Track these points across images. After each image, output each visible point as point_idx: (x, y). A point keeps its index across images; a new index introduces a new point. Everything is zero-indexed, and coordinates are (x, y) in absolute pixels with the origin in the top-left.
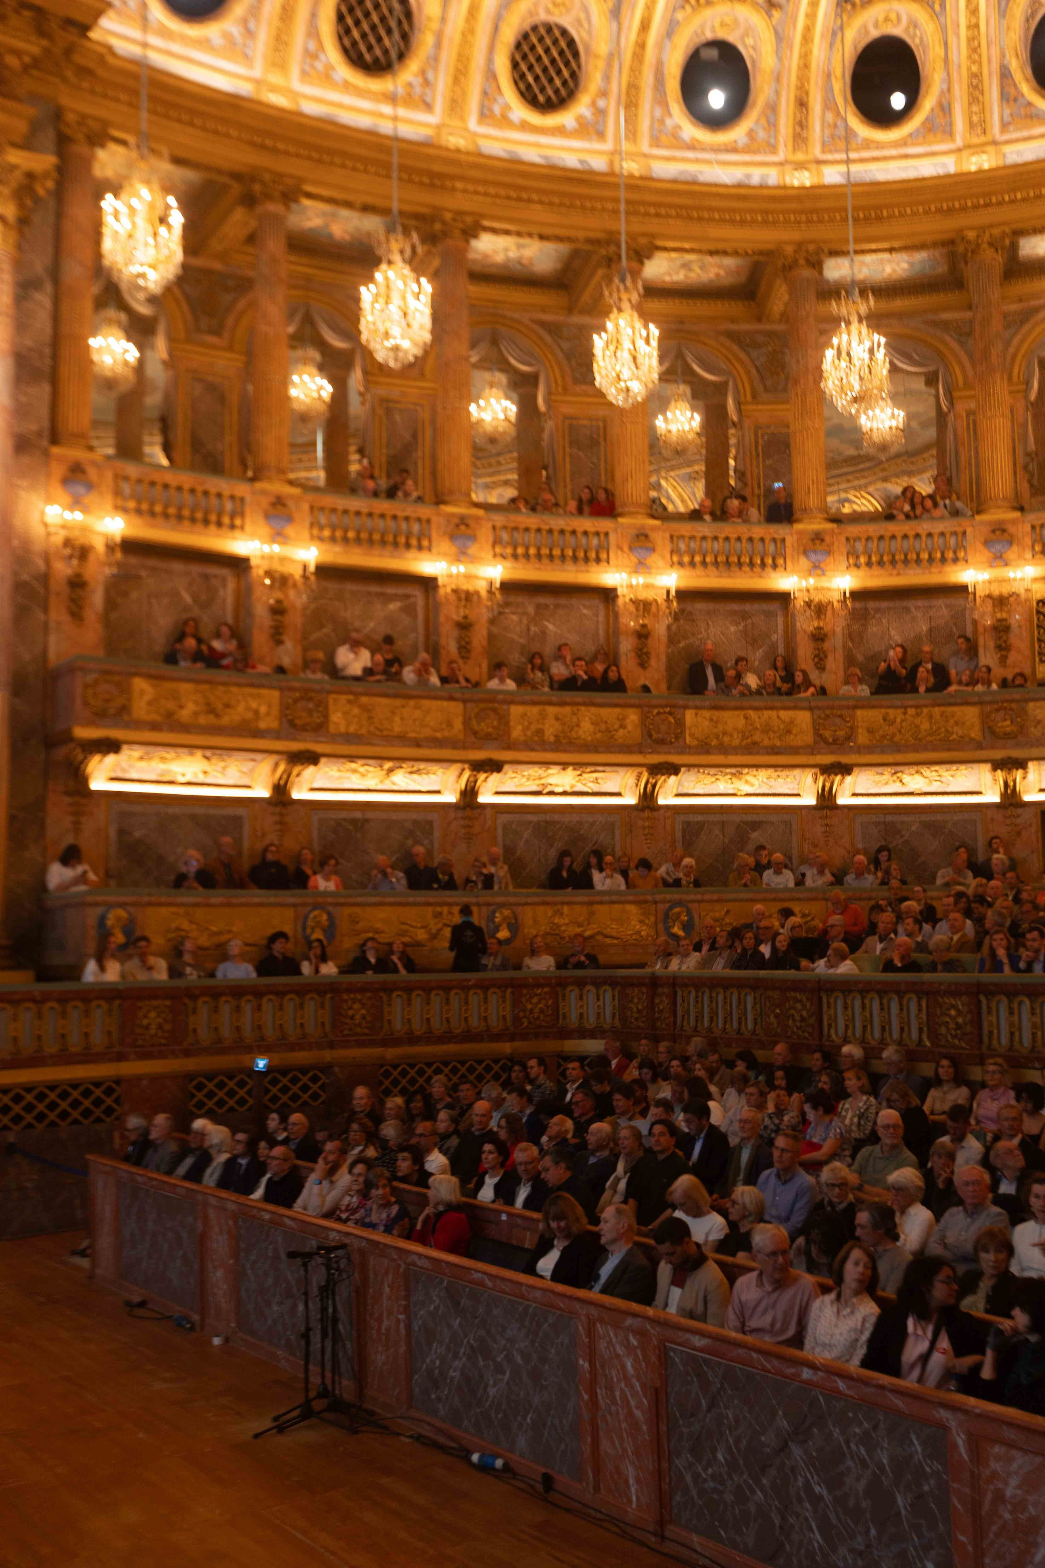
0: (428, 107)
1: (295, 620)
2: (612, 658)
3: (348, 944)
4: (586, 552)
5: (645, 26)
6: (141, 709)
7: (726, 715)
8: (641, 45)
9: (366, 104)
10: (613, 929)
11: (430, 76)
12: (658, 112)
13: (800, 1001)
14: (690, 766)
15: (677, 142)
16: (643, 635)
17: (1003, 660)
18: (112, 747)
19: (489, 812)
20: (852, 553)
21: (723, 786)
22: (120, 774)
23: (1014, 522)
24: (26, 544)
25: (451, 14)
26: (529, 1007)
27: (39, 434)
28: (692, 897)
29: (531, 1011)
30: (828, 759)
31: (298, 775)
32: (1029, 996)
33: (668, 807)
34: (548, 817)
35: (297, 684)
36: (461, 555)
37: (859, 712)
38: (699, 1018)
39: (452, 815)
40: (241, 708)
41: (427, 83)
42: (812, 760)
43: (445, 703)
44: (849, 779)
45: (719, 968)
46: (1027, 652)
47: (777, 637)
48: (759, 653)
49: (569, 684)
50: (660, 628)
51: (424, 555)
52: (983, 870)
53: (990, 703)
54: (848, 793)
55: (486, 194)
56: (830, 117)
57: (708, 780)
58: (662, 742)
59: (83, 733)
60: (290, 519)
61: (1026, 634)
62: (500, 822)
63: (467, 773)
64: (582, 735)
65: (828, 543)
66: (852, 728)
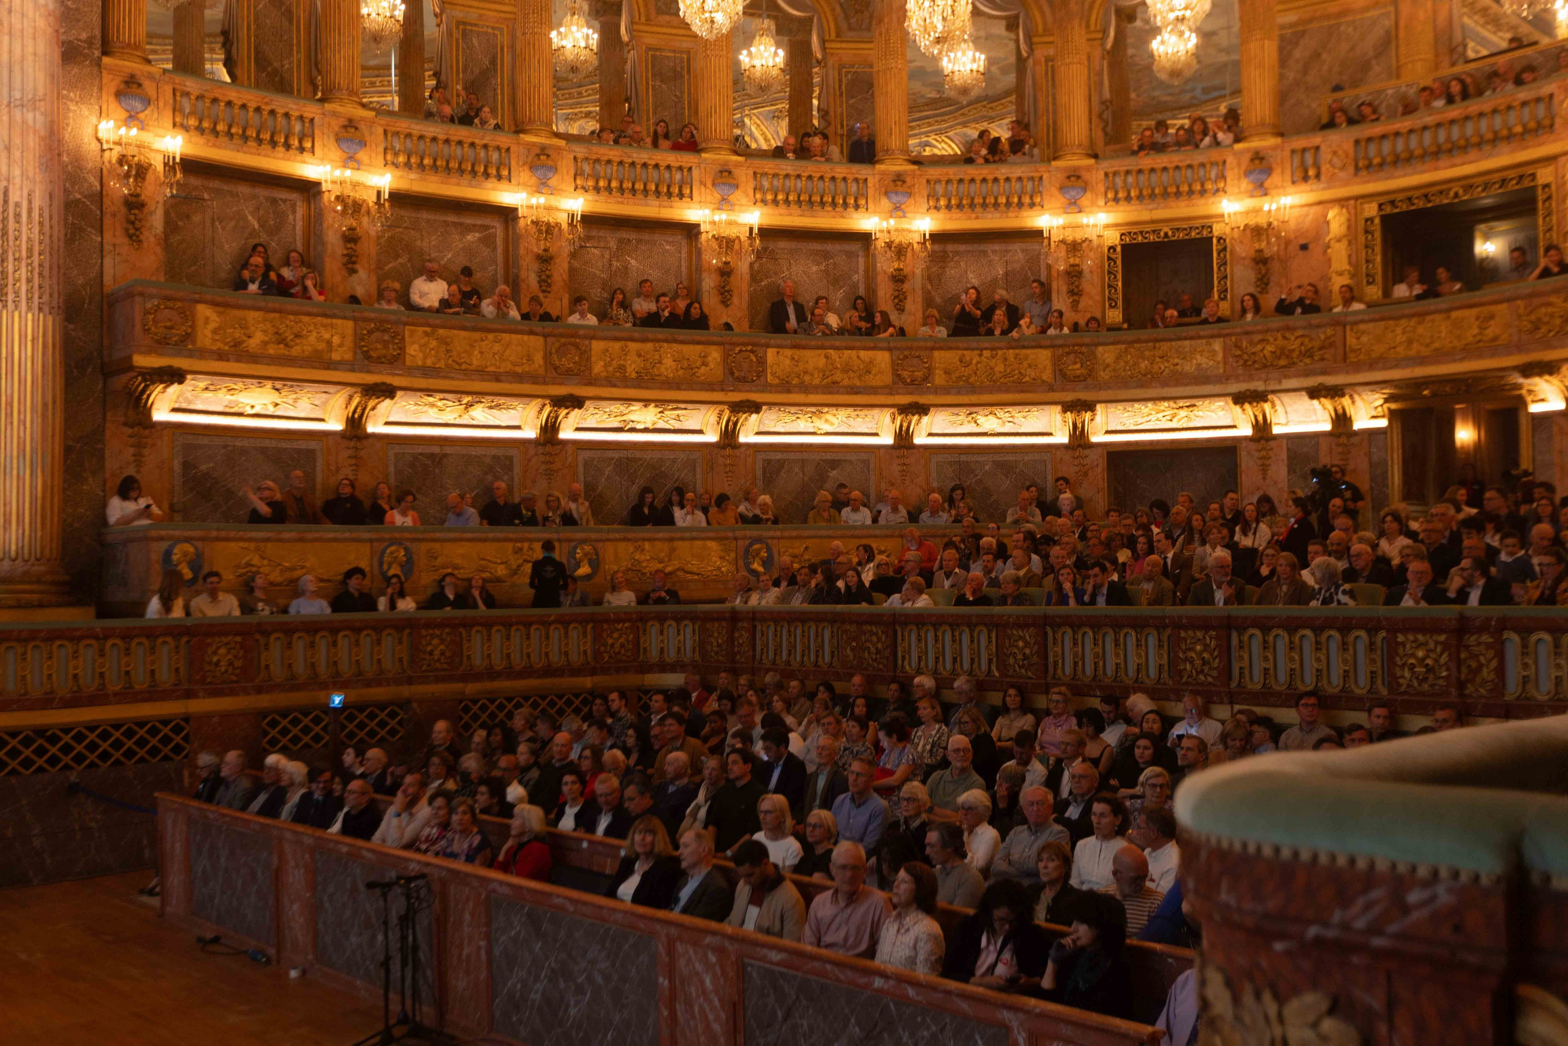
1: (368, 249)
2: (694, 295)
3: (426, 579)
4: (669, 187)
6: (205, 337)
7: (808, 353)
10: (694, 565)
13: (876, 634)
14: (771, 405)
16: (725, 272)
17: (1075, 305)
18: (176, 376)
19: (570, 448)
20: (932, 196)
21: (803, 424)
22: (184, 406)
23: (1088, 168)
24: (78, 160)
26: (610, 641)
27: (90, 42)
28: (771, 534)
29: (612, 645)
30: (905, 400)
31: (373, 409)
32: (1092, 627)
33: (748, 446)
34: (630, 453)
35: (373, 315)
36: (542, 186)
37: (936, 353)
38: (778, 651)
39: (532, 451)
40: (312, 338)
42: (891, 400)
43: (526, 338)
44: (925, 419)
45: (798, 603)
46: (1098, 298)
47: (858, 277)
48: (840, 294)
49: (651, 320)
50: (743, 266)
51: (504, 185)
52: (1049, 508)
53: (1061, 346)
54: (924, 433)
57: (788, 418)
58: (743, 380)
59: (141, 361)
60: (363, 143)
61: (1096, 279)
62: (580, 459)
63: (547, 409)
64: (665, 372)
65: (909, 185)
66: (929, 370)
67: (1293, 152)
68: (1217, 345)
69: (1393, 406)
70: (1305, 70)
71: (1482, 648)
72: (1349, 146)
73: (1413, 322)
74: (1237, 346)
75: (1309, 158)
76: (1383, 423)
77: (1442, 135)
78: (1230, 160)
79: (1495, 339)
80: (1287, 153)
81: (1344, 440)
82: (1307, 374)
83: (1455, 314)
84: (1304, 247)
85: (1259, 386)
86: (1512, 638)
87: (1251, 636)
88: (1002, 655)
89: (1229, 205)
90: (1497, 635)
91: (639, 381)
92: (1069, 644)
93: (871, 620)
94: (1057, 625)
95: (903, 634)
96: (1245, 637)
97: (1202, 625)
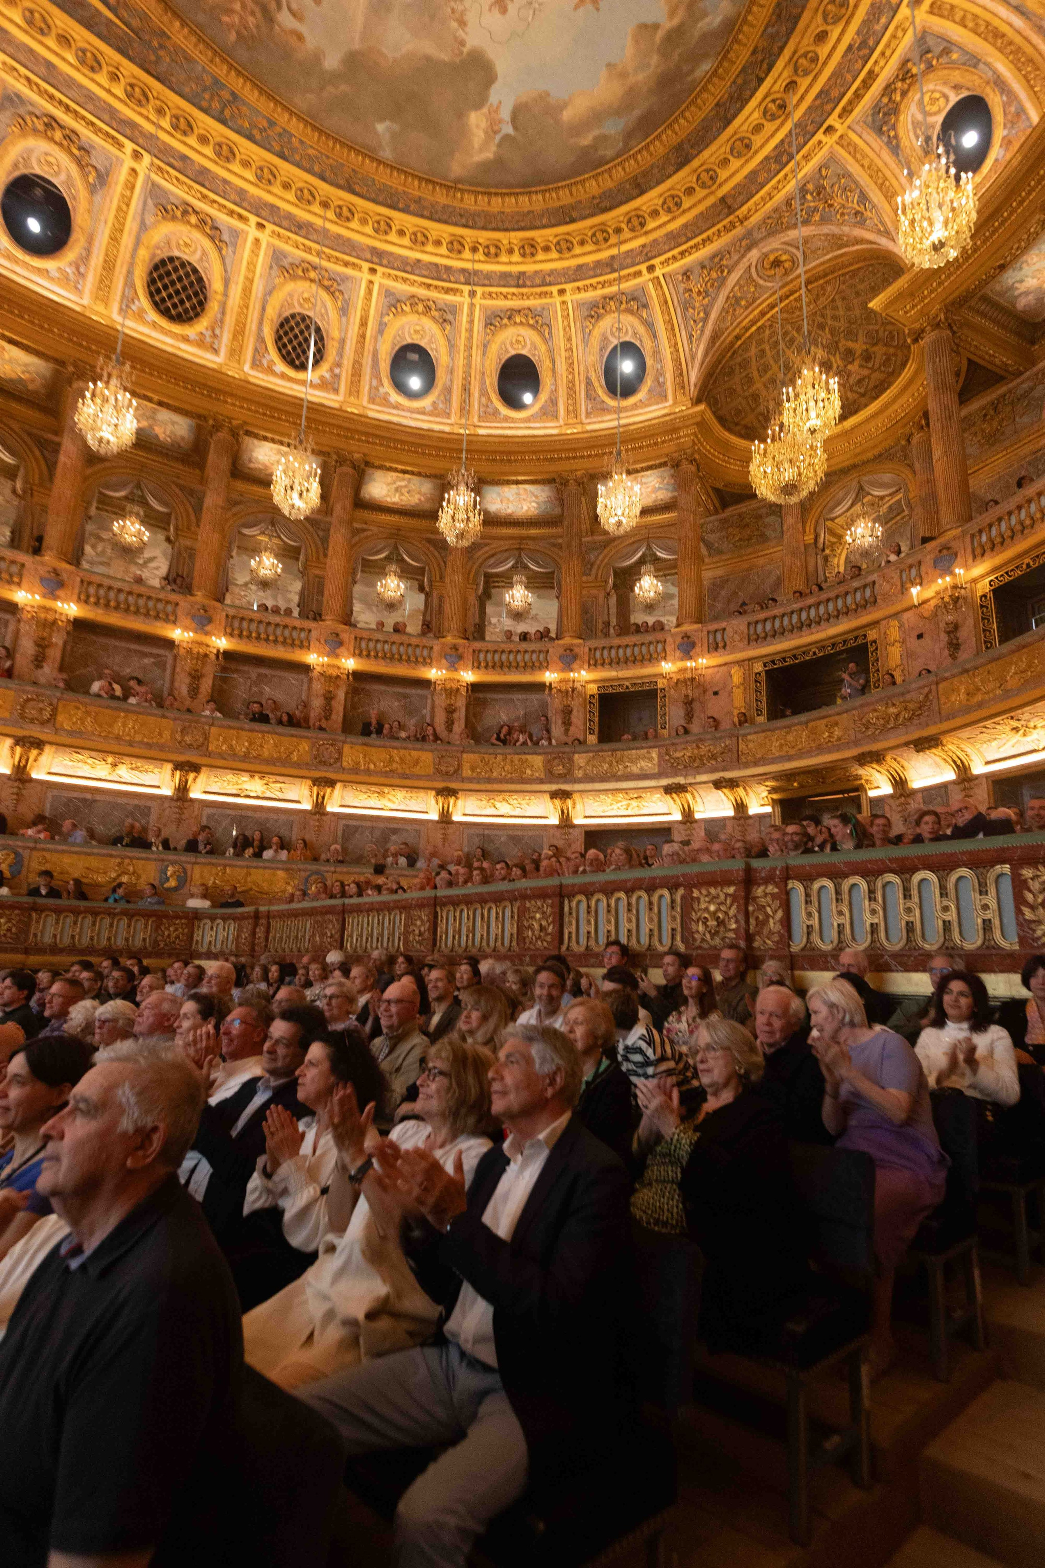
0: (216, 351)
1: (54, 653)
4: (293, 640)
5: (364, 323)
7: (374, 750)
8: (362, 336)
9: (169, 340)
10: (266, 888)
11: (217, 332)
12: (375, 383)
13: (331, 922)
14: (344, 782)
15: (385, 402)
16: (328, 697)
17: (567, 731)
20: (476, 660)
21: (372, 801)
23: (579, 646)
25: (232, 293)
26: (166, 933)
29: (169, 936)
30: (441, 785)
31: (28, 758)
33: (332, 814)
34: (244, 813)
35: (31, 689)
36: (199, 630)
37: (464, 755)
38: (280, 941)
39: (167, 804)
41: (214, 335)
42: (430, 784)
43: (159, 719)
44: (460, 803)
46: (582, 727)
47: (426, 711)
48: (413, 721)
50: (341, 695)
51: (171, 625)
53: (550, 753)
54: (460, 813)
55: (250, 410)
56: (484, 400)
57: (363, 796)
58: (324, 763)
60: (62, 586)
61: (581, 716)
62: (205, 813)
63: (178, 774)
64: (266, 753)
65: (461, 650)
66: (460, 766)
67: (709, 633)
68: (654, 754)
69: (775, 796)
70: (729, 601)
72: (743, 628)
73: (783, 732)
74: (667, 754)
75: (719, 636)
76: (768, 809)
77: (804, 616)
78: (669, 641)
79: (839, 739)
80: (705, 634)
81: (743, 822)
82: (713, 770)
83: (811, 725)
84: (716, 693)
85: (681, 780)
86: (797, 888)
87: (579, 902)
88: (406, 933)
89: (667, 667)
90: (782, 885)
91: (245, 758)
92: (451, 920)
93: (330, 910)
94: (444, 905)
95: (349, 920)
96: (574, 904)
97: (542, 894)
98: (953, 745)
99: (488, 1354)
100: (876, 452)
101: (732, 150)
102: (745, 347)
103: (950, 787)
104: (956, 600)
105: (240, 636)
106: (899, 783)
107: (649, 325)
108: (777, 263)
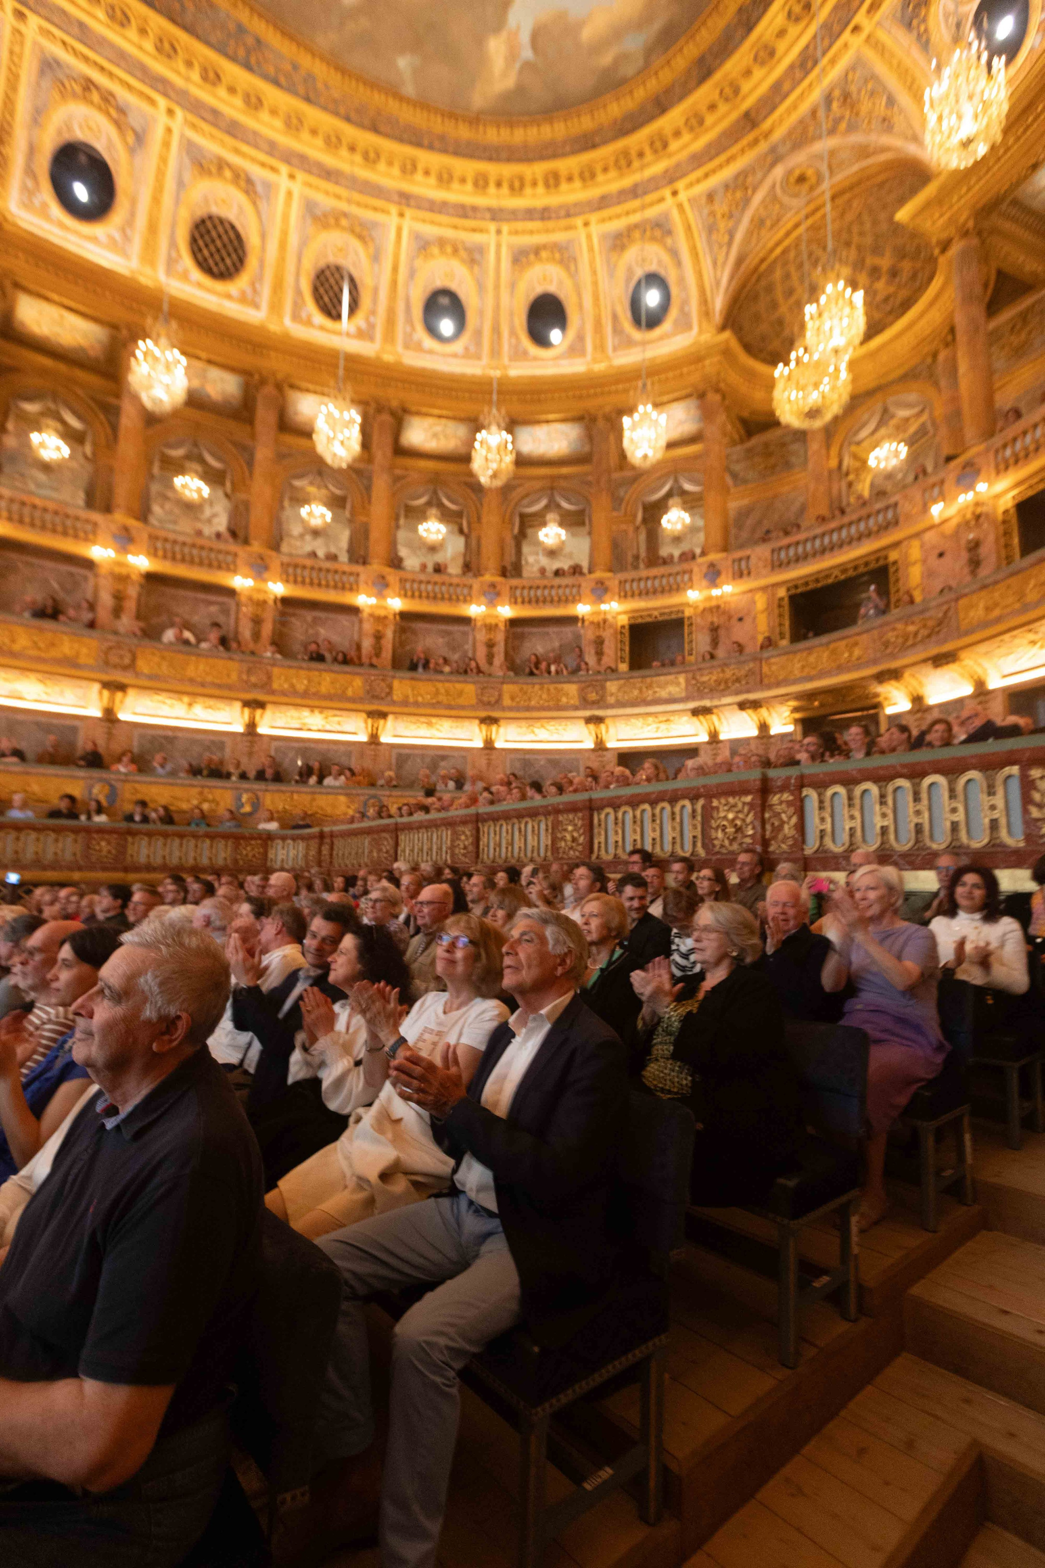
0: (256, 306)
1: (130, 604)
4: (344, 584)
5: (395, 269)
7: (420, 684)
8: (394, 283)
9: (212, 298)
11: (258, 287)
12: (408, 330)
13: (386, 839)
14: (395, 714)
16: (378, 637)
17: (599, 661)
19: (265, 740)
20: (513, 596)
21: (422, 731)
23: (609, 579)
25: (268, 247)
26: (244, 852)
29: (247, 855)
30: (483, 714)
31: (115, 701)
33: (388, 744)
34: (307, 745)
35: (112, 638)
36: (257, 577)
37: (505, 686)
38: (343, 857)
39: (239, 739)
40: (64, 648)
41: (255, 291)
42: (473, 714)
44: (502, 730)
46: (614, 656)
47: (468, 646)
48: (456, 656)
50: (389, 633)
51: (231, 574)
53: (584, 682)
54: (502, 740)
55: (293, 363)
56: (513, 341)
57: (413, 727)
58: (377, 697)
61: (613, 646)
63: (247, 711)
64: (323, 690)
65: (498, 588)
66: (500, 696)
67: (734, 561)
68: (682, 679)
69: (798, 715)
70: (754, 529)
71: (784, 806)
72: (767, 554)
73: (805, 654)
74: (694, 678)
75: (743, 564)
76: (790, 728)
77: (826, 540)
78: (696, 569)
79: (858, 659)
80: (730, 562)
81: (765, 740)
82: (737, 693)
83: (832, 646)
84: (740, 619)
85: (707, 703)
86: (811, 794)
87: (607, 815)
88: (452, 847)
89: (694, 596)
90: (796, 792)
91: (306, 694)
92: (492, 835)
93: (384, 829)
94: (485, 821)
95: (402, 837)
96: (603, 816)
97: (573, 808)
98: (972, 661)
99: (490, 1202)
100: (900, 372)
101: (755, 59)
102: (771, 269)
103: (967, 702)
104: (978, 517)
105: (295, 582)
106: (917, 700)
107: (674, 253)
108: (802, 179)
